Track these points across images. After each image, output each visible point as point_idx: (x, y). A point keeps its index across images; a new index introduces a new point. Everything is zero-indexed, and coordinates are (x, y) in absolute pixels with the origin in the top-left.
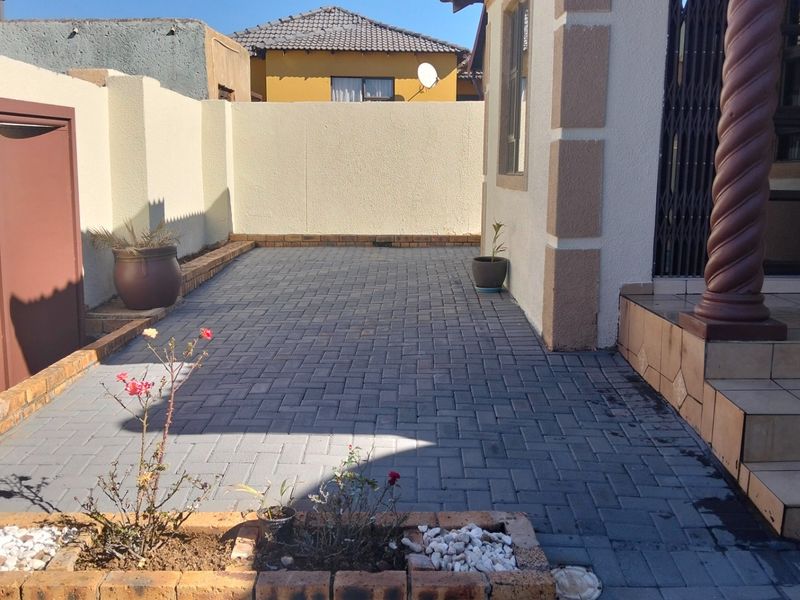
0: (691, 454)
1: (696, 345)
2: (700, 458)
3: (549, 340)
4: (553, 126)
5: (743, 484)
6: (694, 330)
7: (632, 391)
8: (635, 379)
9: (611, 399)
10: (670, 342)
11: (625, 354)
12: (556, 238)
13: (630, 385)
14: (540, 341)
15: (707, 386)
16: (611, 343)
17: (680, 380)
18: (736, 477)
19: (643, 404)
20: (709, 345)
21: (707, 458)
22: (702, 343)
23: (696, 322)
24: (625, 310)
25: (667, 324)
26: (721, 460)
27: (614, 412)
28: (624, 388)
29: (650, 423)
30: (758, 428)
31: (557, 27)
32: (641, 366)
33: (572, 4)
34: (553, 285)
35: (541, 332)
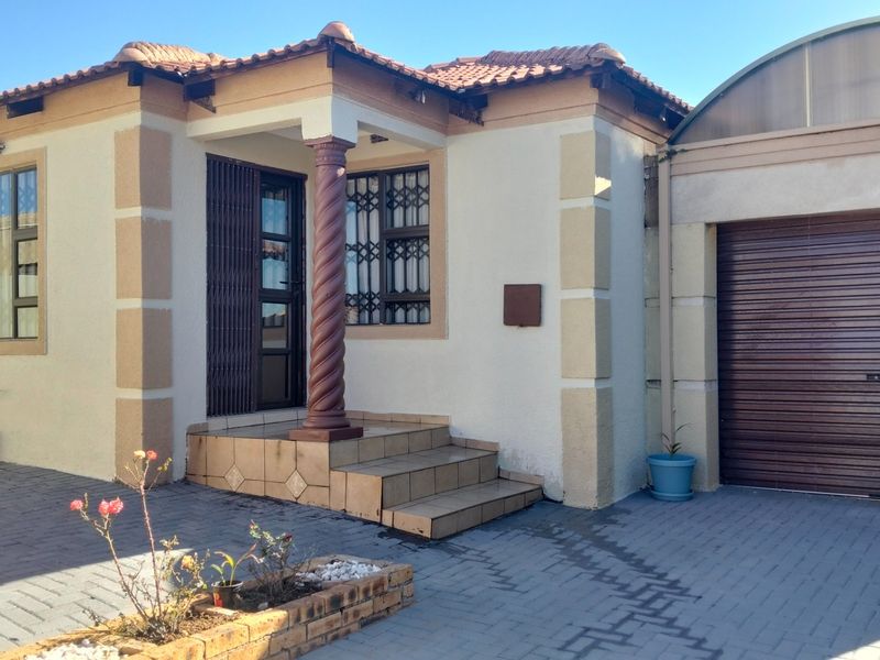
0: (338, 518)
1: (319, 450)
4: (121, 295)
5: (388, 522)
6: (314, 438)
7: (245, 499)
8: (233, 493)
9: (241, 506)
10: (279, 454)
11: (202, 481)
12: (140, 391)
13: (237, 497)
14: (117, 484)
15: (334, 474)
16: (181, 476)
17: (296, 478)
18: (379, 521)
19: (266, 504)
20: (332, 445)
21: (348, 518)
22: (327, 445)
23: (316, 432)
24: (198, 446)
25: (272, 442)
26: (360, 516)
27: (257, 511)
28: (239, 500)
30: (388, 487)
31: (120, 217)
32: (234, 481)
33: (146, 201)
34: (141, 429)
35: (109, 479)
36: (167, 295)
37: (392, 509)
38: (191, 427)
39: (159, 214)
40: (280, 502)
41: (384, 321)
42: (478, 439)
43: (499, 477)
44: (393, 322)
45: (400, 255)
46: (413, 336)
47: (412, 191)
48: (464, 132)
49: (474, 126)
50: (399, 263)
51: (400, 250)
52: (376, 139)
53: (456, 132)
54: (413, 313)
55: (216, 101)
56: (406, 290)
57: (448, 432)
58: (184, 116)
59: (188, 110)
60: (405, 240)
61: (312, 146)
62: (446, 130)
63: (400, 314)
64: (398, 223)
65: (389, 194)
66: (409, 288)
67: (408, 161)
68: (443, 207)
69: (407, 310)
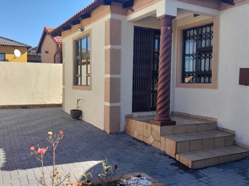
0: (161, 154)
1: (157, 128)
2: (164, 155)
3: (108, 131)
4: (106, 73)
5: (177, 159)
6: (156, 124)
7: (137, 142)
8: (135, 139)
9: (133, 144)
10: (147, 128)
11: (128, 133)
12: (109, 103)
13: (135, 140)
14: (104, 131)
15: (162, 137)
16: (123, 131)
17: (151, 137)
18: (175, 158)
19: (142, 144)
20: (161, 127)
21: (165, 155)
22: (159, 127)
23: (157, 122)
24: (127, 122)
25: (145, 124)
26: (169, 154)
27: (137, 147)
28: (134, 142)
29: (147, 149)
30: (179, 145)
31: (106, 48)
32: (135, 135)
33: (112, 43)
34: (109, 115)
35: (103, 129)
36: (119, 73)
37: (180, 154)
38: (126, 115)
39: (116, 47)
40: (146, 144)
41: (196, 82)
42: (228, 128)
43: (235, 144)
44: (200, 82)
45: (203, 57)
46: (205, 88)
47: (208, 33)
48: (227, 8)
49: (230, 6)
50: (203, 60)
51: (204, 56)
52: (195, 15)
53: (224, 9)
54: (207, 79)
55: (134, 8)
56: (205, 70)
57: (216, 125)
58: (126, 14)
59: (127, 12)
60: (206, 52)
61: (159, 19)
62: (219, 9)
63: (202, 79)
64: (203, 45)
65: (201, 35)
66: (206, 69)
67: (206, 22)
68: (218, 39)
69: (205, 78)
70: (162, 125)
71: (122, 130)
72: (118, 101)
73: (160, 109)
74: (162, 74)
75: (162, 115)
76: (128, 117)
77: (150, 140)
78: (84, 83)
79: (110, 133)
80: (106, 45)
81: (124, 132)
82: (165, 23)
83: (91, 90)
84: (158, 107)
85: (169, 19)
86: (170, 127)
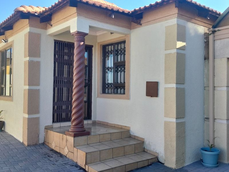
0: (73, 166)
1: (71, 139)
2: (75, 166)
3: (26, 143)
4: (25, 85)
5: (87, 170)
6: (70, 135)
7: (53, 153)
8: (52, 150)
9: (49, 156)
10: (63, 139)
11: (47, 144)
12: (27, 115)
13: (52, 152)
14: (23, 144)
15: (75, 148)
16: (43, 142)
17: (66, 148)
18: (85, 168)
19: (57, 156)
20: (75, 138)
21: (77, 166)
22: (73, 138)
23: (71, 133)
24: (46, 133)
25: (61, 135)
26: (80, 165)
27: (51, 159)
28: (51, 153)
29: (60, 160)
30: (88, 156)
31: (25, 60)
33: (30, 55)
34: (27, 127)
35: (22, 141)
36: (38, 84)
37: (89, 165)
38: (46, 126)
39: (35, 59)
40: (61, 155)
41: (114, 93)
42: (138, 136)
43: (144, 151)
44: (117, 93)
45: (119, 71)
46: (120, 98)
47: (123, 49)
48: (136, 28)
49: (139, 25)
50: (119, 73)
51: (119, 69)
53: (134, 28)
54: (122, 90)
55: (52, 22)
56: (121, 82)
57: (129, 133)
58: (46, 28)
59: (47, 26)
60: (121, 66)
61: (73, 35)
62: (130, 28)
63: (119, 90)
64: (119, 60)
65: (117, 51)
66: (122, 82)
67: (120, 39)
68: (129, 55)
69: (121, 89)
70: (75, 136)
71: (41, 141)
72: (38, 112)
73: (75, 120)
74: (76, 87)
75: (76, 126)
76: (47, 128)
77: (65, 152)
78: (8, 94)
79: (28, 145)
80: (25, 57)
81: (44, 144)
82: (78, 39)
83: (12, 100)
84: (73, 118)
85: (81, 35)
86: (84, 138)
